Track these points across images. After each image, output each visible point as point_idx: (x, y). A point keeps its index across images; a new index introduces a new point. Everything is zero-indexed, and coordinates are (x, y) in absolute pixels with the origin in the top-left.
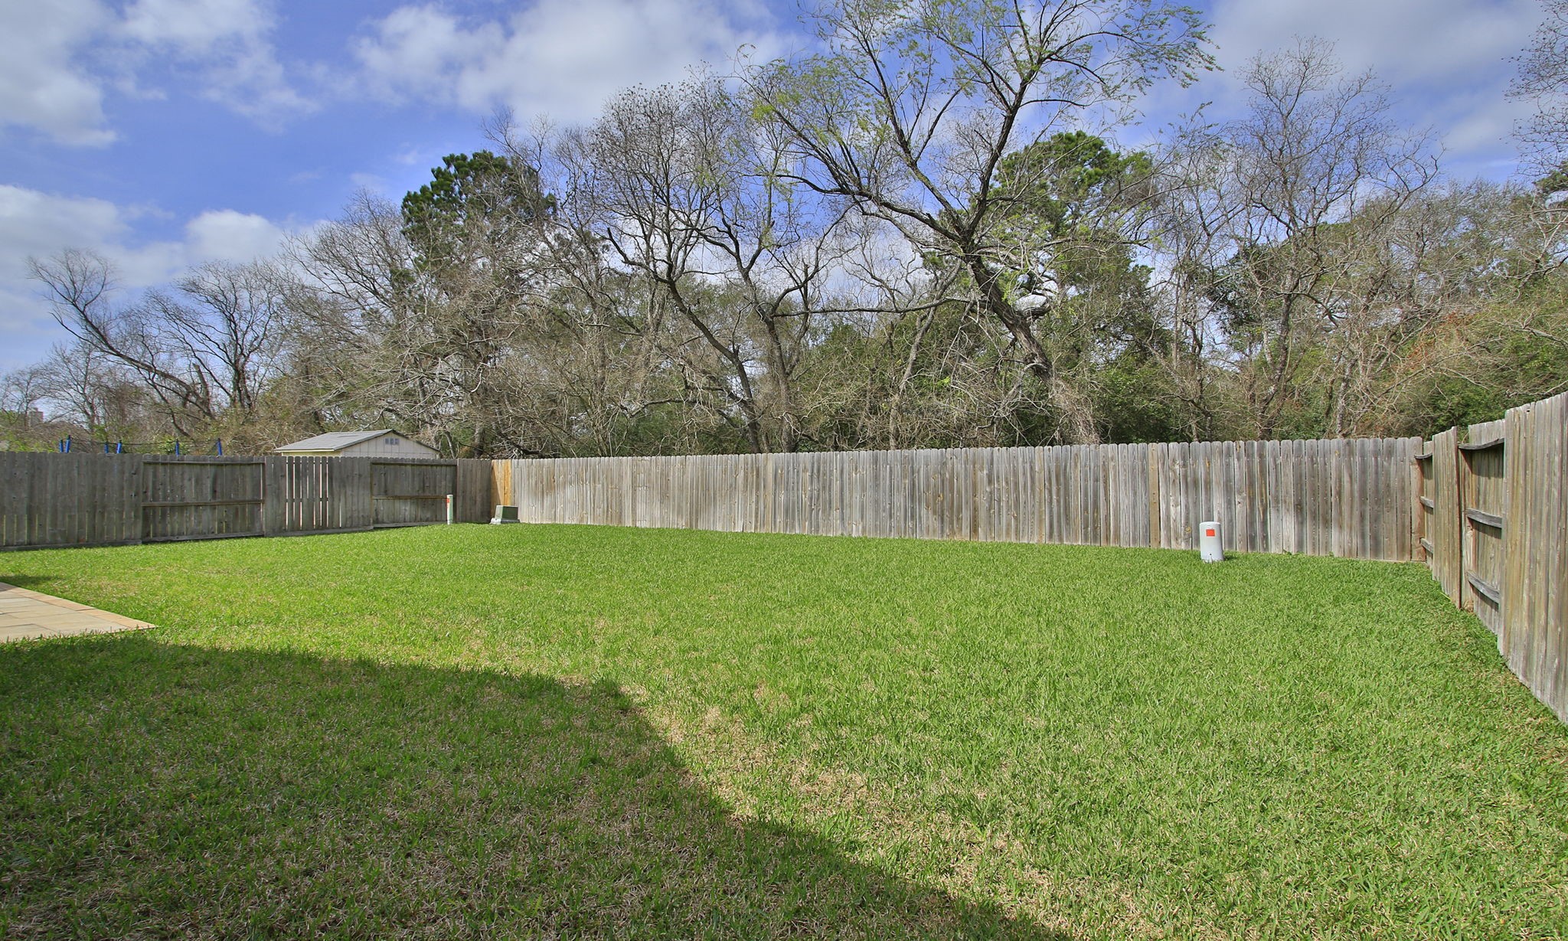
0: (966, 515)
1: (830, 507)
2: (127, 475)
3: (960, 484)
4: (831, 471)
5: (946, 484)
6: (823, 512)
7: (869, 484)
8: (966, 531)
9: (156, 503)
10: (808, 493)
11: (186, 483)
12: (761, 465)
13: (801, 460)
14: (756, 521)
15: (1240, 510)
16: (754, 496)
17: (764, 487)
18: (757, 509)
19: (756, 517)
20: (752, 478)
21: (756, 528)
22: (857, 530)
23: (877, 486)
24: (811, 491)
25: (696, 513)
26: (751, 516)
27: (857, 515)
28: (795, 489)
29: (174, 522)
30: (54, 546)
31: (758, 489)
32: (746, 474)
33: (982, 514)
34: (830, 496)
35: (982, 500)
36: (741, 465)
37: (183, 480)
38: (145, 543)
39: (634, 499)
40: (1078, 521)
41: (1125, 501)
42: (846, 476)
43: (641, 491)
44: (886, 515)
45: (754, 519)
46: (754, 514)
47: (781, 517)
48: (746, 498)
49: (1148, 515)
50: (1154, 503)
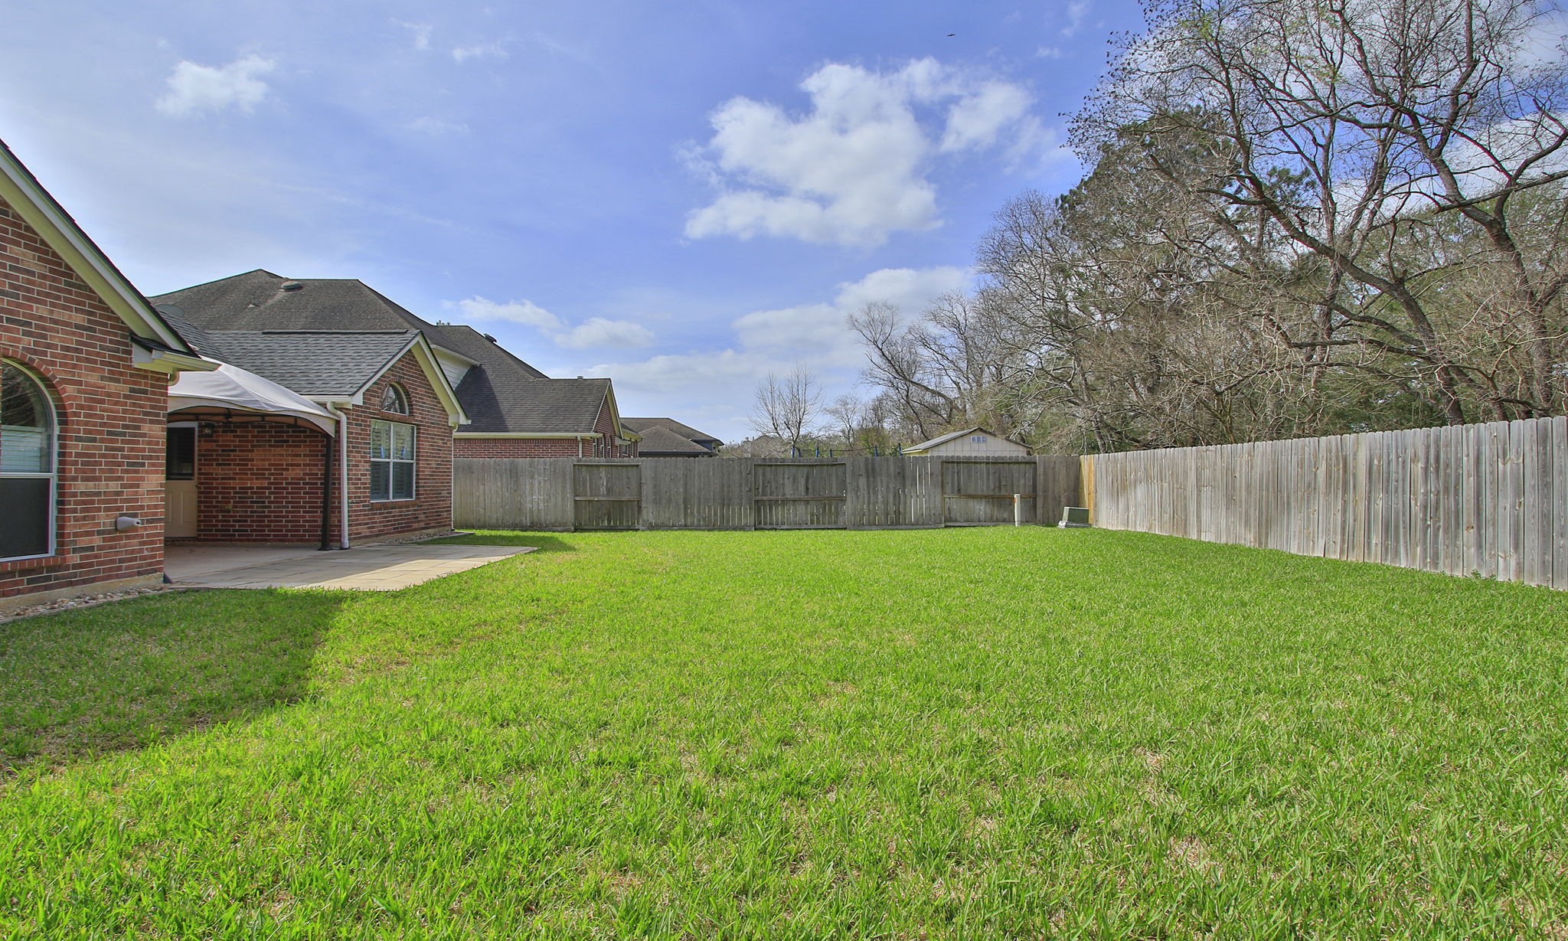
1: (1457, 524)
2: (744, 474)
4: (1459, 461)
6: (1446, 531)
7: (1531, 483)
9: (765, 498)
10: (1420, 498)
11: (786, 481)
12: (1350, 452)
13: (1409, 441)
14: (1343, 541)
16: (1340, 502)
17: (1354, 487)
18: (1344, 522)
19: (1343, 534)
20: (1338, 474)
21: (1342, 552)
22: (1506, 568)
24: (1426, 494)
25: (1265, 526)
26: (1335, 533)
27: (1506, 539)
28: (1400, 490)
29: (778, 514)
30: (698, 528)
31: (1345, 491)
32: (1328, 466)
34: (1457, 504)
36: (1323, 453)
37: (784, 478)
38: (756, 529)
39: (1199, 503)
42: (1485, 468)
43: (1206, 492)
45: (1339, 537)
46: (1339, 531)
47: (1378, 536)
48: (1329, 504)
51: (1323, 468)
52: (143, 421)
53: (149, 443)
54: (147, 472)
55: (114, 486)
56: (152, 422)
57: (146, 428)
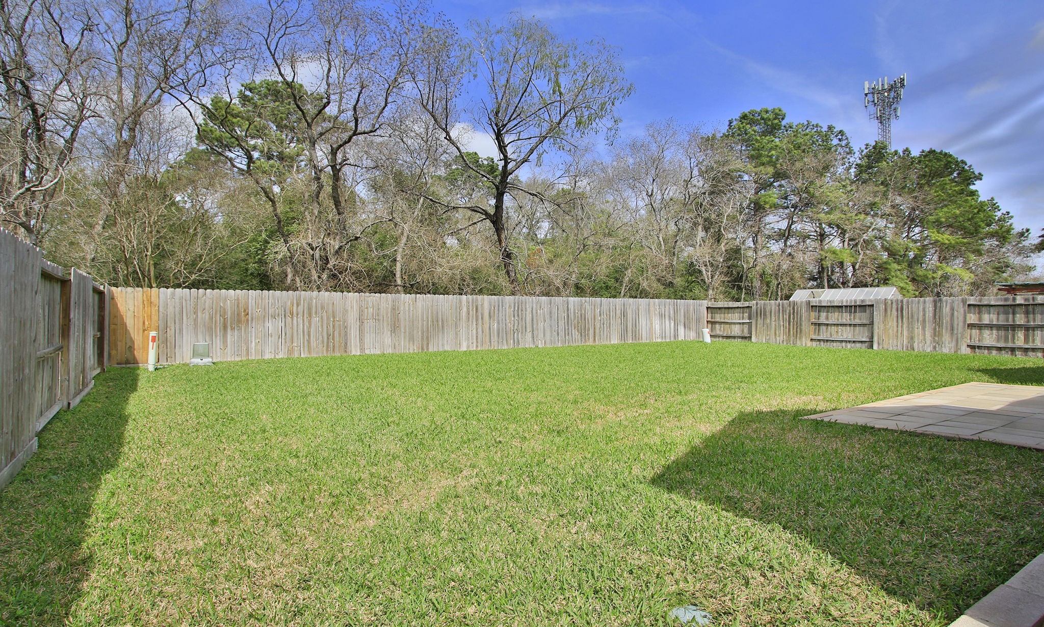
0: (591, 332)
3: (589, 315)
5: (583, 317)
6: (522, 333)
7: (547, 316)
8: (591, 340)
12: (480, 303)
14: (477, 342)
15: (672, 324)
16: (475, 325)
17: (482, 318)
18: (477, 333)
19: (477, 339)
20: (473, 313)
21: (477, 346)
23: (551, 317)
25: (427, 338)
26: (472, 339)
31: (477, 320)
32: (468, 309)
33: (597, 331)
35: (598, 326)
36: (464, 303)
40: (630, 334)
41: (644, 323)
44: (555, 334)
45: (475, 341)
46: (475, 338)
47: (495, 338)
48: (468, 326)
49: (650, 329)
50: (652, 324)
51: (465, 310)
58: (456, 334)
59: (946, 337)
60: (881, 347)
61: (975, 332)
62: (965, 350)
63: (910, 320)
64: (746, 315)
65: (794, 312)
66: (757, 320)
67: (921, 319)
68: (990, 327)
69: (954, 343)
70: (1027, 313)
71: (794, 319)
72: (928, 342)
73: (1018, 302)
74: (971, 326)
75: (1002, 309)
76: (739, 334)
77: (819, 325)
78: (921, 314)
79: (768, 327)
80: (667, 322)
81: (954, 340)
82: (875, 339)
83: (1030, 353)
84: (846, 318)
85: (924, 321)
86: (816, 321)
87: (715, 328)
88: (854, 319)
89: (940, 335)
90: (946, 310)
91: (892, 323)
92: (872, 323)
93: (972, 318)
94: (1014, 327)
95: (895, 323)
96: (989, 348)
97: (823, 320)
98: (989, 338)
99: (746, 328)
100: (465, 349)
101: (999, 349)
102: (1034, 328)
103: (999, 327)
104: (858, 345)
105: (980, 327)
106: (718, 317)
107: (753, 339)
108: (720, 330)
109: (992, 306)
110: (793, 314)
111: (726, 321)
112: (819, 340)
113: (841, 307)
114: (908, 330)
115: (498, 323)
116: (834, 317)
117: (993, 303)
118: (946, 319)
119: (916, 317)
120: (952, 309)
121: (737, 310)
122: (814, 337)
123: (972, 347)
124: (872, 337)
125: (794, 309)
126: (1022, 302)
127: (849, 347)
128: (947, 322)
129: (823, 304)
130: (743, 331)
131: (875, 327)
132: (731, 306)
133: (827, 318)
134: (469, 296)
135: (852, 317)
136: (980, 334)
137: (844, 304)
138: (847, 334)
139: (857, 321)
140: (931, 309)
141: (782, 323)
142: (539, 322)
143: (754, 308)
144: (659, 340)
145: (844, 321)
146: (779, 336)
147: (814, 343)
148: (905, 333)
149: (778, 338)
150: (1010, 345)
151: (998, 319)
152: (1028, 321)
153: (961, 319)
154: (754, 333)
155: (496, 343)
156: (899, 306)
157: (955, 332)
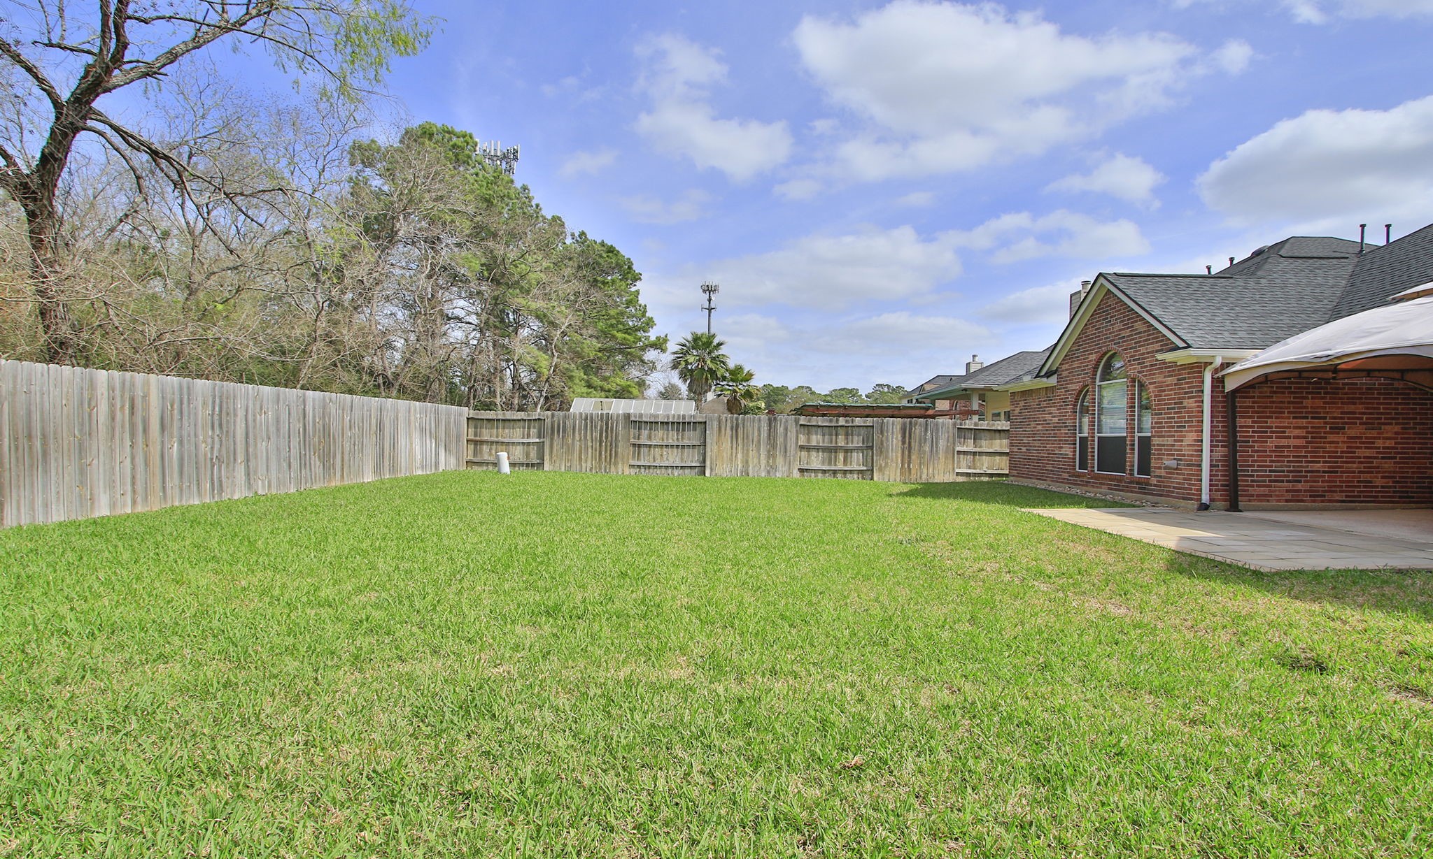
0: (338, 459)
1: (235, 460)
3: (335, 428)
5: (326, 430)
6: (228, 464)
8: (338, 475)
10: (209, 440)
12: (139, 393)
14: (134, 491)
15: (433, 445)
16: (128, 449)
17: (145, 431)
18: (133, 468)
19: (133, 484)
20: (122, 416)
21: (134, 502)
23: (278, 430)
26: (122, 485)
32: (112, 406)
34: (235, 444)
35: (347, 448)
36: (102, 389)
40: (387, 463)
45: (129, 488)
46: (129, 480)
47: (173, 481)
48: (112, 450)
49: (409, 452)
50: (411, 444)
51: (103, 408)
52: (1184, 398)
53: (1187, 412)
54: (1187, 432)
55: (1170, 441)
56: (1189, 398)
57: (1186, 403)
58: (82, 471)
59: (780, 460)
60: (714, 473)
61: (804, 454)
62: (796, 474)
63: (745, 441)
64: (533, 431)
65: (607, 428)
66: (552, 439)
67: (755, 439)
68: (817, 449)
69: (786, 468)
70: (847, 435)
71: (607, 438)
72: (763, 467)
73: (840, 424)
74: (802, 448)
75: (827, 430)
76: (523, 460)
77: (639, 446)
78: (756, 434)
79: (570, 450)
80: (428, 442)
81: (787, 464)
82: (708, 463)
83: (848, 475)
84: (672, 438)
85: (759, 441)
86: (637, 442)
87: (481, 450)
88: (682, 438)
89: (774, 457)
90: (781, 429)
91: (726, 444)
92: (704, 444)
93: (802, 440)
94: (836, 449)
95: (730, 445)
96: (816, 471)
97: (644, 440)
98: (816, 461)
99: (533, 452)
100: (105, 512)
101: (824, 471)
102: (852, 450)
103: (825, 449)
104: (687, 471)
105: (808, 449)
106: (486, 435)
107: (547, 466)
108: (490, 454)
109: (819, 426)
110: (607, 432)
111: (500, 439)
112: (639, 466)
113: (667, 423)
114: (743, 453)
115: (181, 443)
116: (659, 437)
117: (820, 424)
118: (780, 440)
119: (751, 438)
120: (786, 429)
121: (518, 424)
122: (632, 463)
123: (801, 470)
124: (704, 461)
125: (607, 424)
126: (844, 424)
127: (676, 474)
128: (781, 443)
129: (644, 419)
130: (528, 455)
131: (708, 449)
132: (508, 418)
133: (650, 438)
134: (116, 374)
135: (680, 437)
136: (809, 456)
137: (671, 420)
138: (673, 458)
139: (686, 442)
140: (766, 428)
141: (590, 444)
142: (259, 441)
143: (548, 421)
144: (420, 472)
145: (671, 442)
146: (586, 461)
147: (633, 471)
148: (740, 456)
149: (584, 465)
150: (833, 468)
151: (823, 442)
152: (847, 443)
153: (794, 439)
154: (547, 457)
155: (177, 491)
156: (735, 424)
157: (788, 455)
